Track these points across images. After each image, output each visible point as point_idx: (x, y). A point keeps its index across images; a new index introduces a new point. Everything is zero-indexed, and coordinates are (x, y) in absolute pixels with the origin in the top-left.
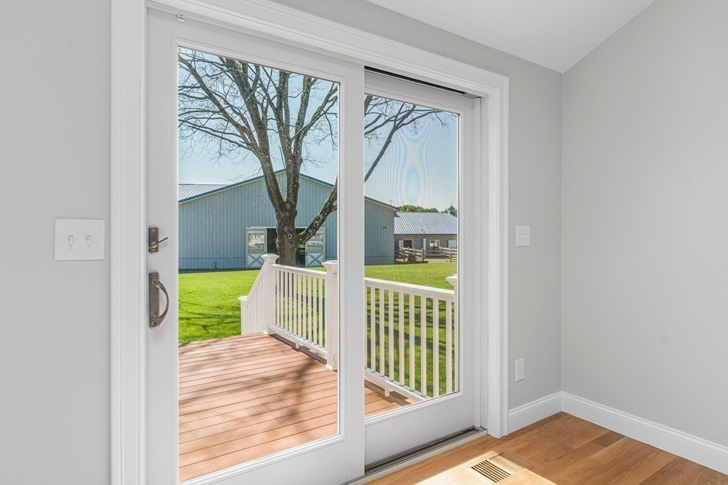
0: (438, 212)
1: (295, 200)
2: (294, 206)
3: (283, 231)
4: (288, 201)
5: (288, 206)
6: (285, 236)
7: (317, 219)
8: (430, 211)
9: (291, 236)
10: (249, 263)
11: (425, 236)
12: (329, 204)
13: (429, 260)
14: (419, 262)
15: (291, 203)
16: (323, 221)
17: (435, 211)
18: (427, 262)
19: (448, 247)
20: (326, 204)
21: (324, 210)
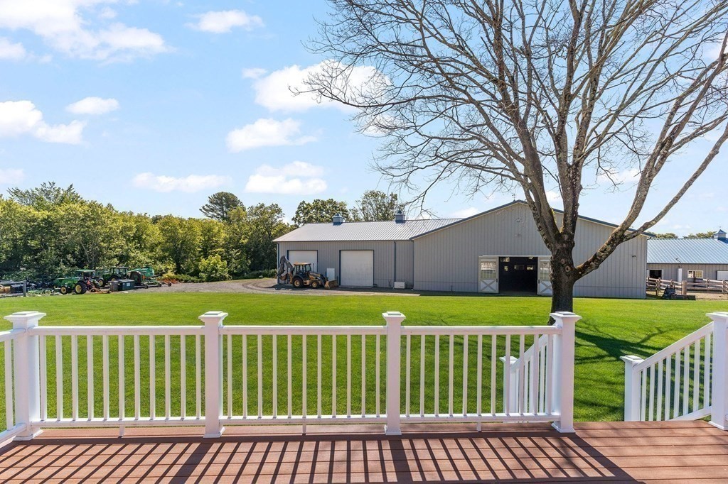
0: (676, 238)
1: (573, 230)
2: (572, 237)
3: (560, 263)
4: (565, 232)
5: (566, 237)
6: (562, 269)
7: (604, 250)
8: (665, 237)
9: (569, 268)
10: (482, 288)
11: (680, 265)
12: (620, 234)
13: (698, 295)
14: (680, 298)
15: (569, 234)
16: (610, 252)
17: (672, 237)
18: (693, 298)
19: (716, 279)
20: (615, 234)
21: (613, 240)
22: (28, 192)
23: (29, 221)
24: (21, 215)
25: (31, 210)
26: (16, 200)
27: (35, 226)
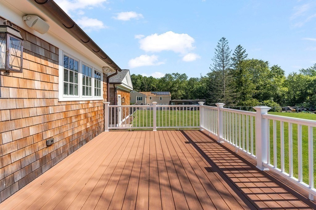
22: (308, 69)
23: (307, 82)
24: (303, 80)
25: (308, 77)
26: (302, 74)
27: (310, 83)
